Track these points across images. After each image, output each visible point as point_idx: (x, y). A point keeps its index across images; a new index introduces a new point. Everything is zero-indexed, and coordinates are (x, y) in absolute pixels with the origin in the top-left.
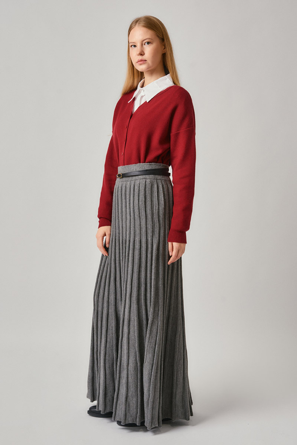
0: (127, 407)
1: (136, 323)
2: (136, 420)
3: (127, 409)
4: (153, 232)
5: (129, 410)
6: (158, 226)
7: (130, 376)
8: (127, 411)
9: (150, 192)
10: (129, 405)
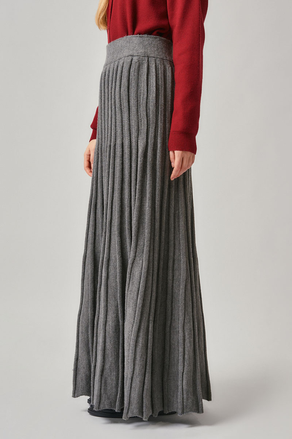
0: (103, 385)
1: (118, 264)
2: (115, 405)
3: (103, 388)
4: (138, 130)
5: (105, 389)
6: (146, 123)
7: (108, 340)
8: (102, 390)
9: (136, 74)
10: (105, 383)
